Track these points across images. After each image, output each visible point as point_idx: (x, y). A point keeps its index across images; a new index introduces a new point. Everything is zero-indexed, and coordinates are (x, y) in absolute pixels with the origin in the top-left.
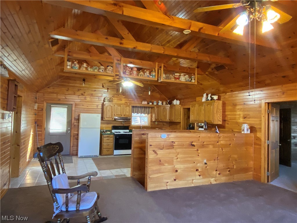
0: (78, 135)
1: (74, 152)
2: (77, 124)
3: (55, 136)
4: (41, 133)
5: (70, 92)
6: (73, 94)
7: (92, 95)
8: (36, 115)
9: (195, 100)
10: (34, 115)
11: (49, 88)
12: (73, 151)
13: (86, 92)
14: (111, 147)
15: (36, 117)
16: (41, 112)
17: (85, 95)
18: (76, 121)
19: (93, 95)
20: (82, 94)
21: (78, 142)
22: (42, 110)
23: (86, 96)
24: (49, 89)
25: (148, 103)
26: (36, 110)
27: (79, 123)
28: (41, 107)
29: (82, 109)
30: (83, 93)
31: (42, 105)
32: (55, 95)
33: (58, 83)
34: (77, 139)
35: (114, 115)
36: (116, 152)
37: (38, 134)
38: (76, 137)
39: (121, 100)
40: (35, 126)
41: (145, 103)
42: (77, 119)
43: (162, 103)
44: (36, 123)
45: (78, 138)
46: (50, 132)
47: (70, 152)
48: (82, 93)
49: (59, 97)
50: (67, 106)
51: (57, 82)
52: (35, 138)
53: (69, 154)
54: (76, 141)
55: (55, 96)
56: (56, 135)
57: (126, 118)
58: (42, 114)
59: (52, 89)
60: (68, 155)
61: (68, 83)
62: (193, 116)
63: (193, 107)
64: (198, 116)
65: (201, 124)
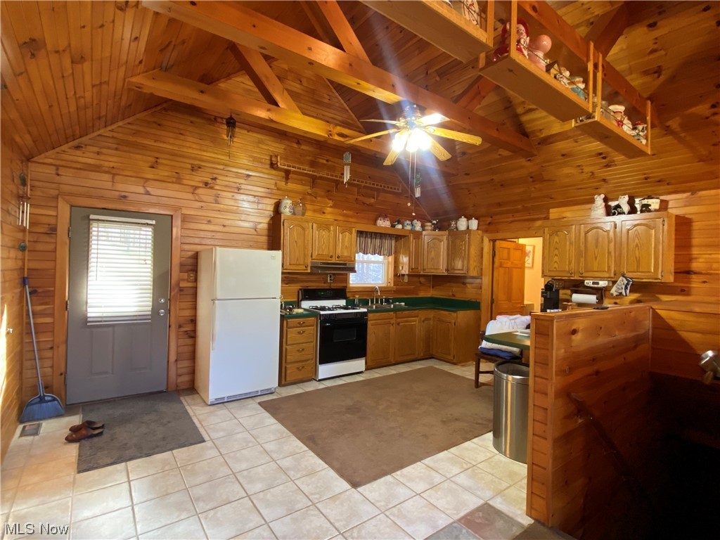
0: (194, 321)
1: (180, 380)
2: (190, 285)
3: (111, 329)
4: (49, 320)
5: (162, 172)
6: (174, 180)
7: (239, 189)
8: (23, 249)
9: (544, 216)
10: (13, 247)
11: (78, 147)
12: (179, 375)
13: (220, 177)
14: (310, 357)
15: (23, 260)
16: (47, 239)
17: (217, 187)
18: (186, 274)
19: (241, 191)
20: (206, 184)
21: (194, 345)
22: (53, 230)
23: (219, 192)
24: (78, 152)
25: (393, 226)
26: (23, 230)
27: (196, 280)
28: (46, 220)
29: (209, 235)
30: (210, 181)
31: (54, 213)
32: (107, 177)
33: (115, 134)
34: (193, 335)
35: (310, 255)
36: (325, 370)
37: (34, 324)
38: (188, 328)
39: (324, 213)
40: (22, 296)
41: (384, 223)
42: (190, 268)
43: (423, 226)
44: (24, 281)
45: (195, 331)
46: (87, 317)
47: (168, 381)
48: (206, 179)
49: (120, 187)
50: (154, 222)
51: (112, 131)
52: (21, 342)
53: (163, 388)
54: (189, 341)
55: (103, 181)
56: (113, 326)
57: (343, 264)
58: (51, 247)
59: (91, 155)
60: (161, 392)
61: (155, 141)
62: (556, 259)
63: (557, 235)
64: (582, 260)
65: (598, 283)
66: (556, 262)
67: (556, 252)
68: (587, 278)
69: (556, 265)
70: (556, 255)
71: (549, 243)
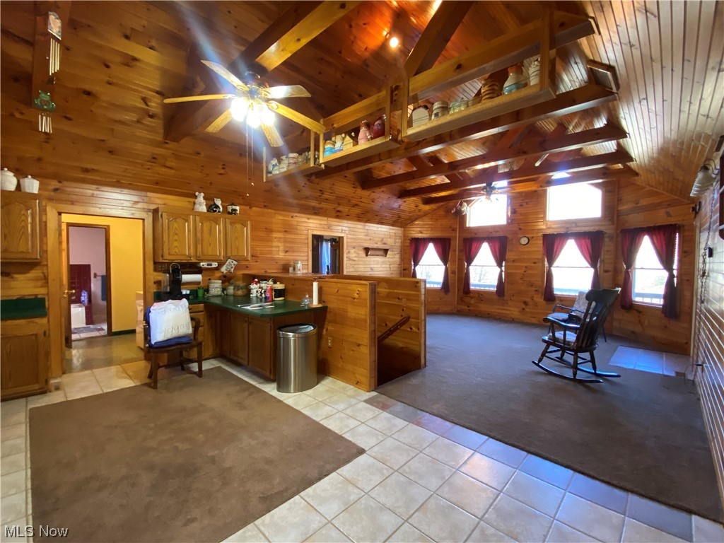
62: (176, 244)
63: (176, 221)
64: (199, 246)
65: (211, 265)
66: (176, 247)
67: (176, 237)
68: (202, 261)
69: (176, 250)
70: (176, 240)
71: (169, 228)
